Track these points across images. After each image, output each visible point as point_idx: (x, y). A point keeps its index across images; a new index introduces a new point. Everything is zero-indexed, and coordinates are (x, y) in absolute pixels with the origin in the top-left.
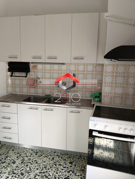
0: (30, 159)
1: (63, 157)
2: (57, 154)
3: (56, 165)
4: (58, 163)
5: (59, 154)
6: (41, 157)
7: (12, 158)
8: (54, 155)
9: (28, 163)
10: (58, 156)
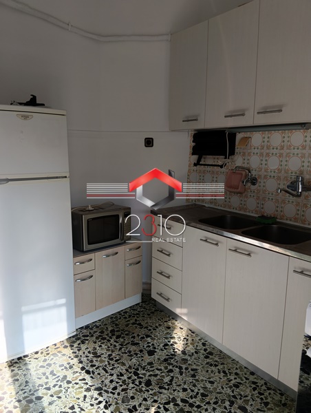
0: (187, 360)
1: (266, 394)
2: (255, 380)
3: (232, 403)
4: (240, 402)
5: (261, 382)
6: (213, 368)
7: (155, 341)
8: (247, 379)
9: (177, 367)
10: (254, 386)
